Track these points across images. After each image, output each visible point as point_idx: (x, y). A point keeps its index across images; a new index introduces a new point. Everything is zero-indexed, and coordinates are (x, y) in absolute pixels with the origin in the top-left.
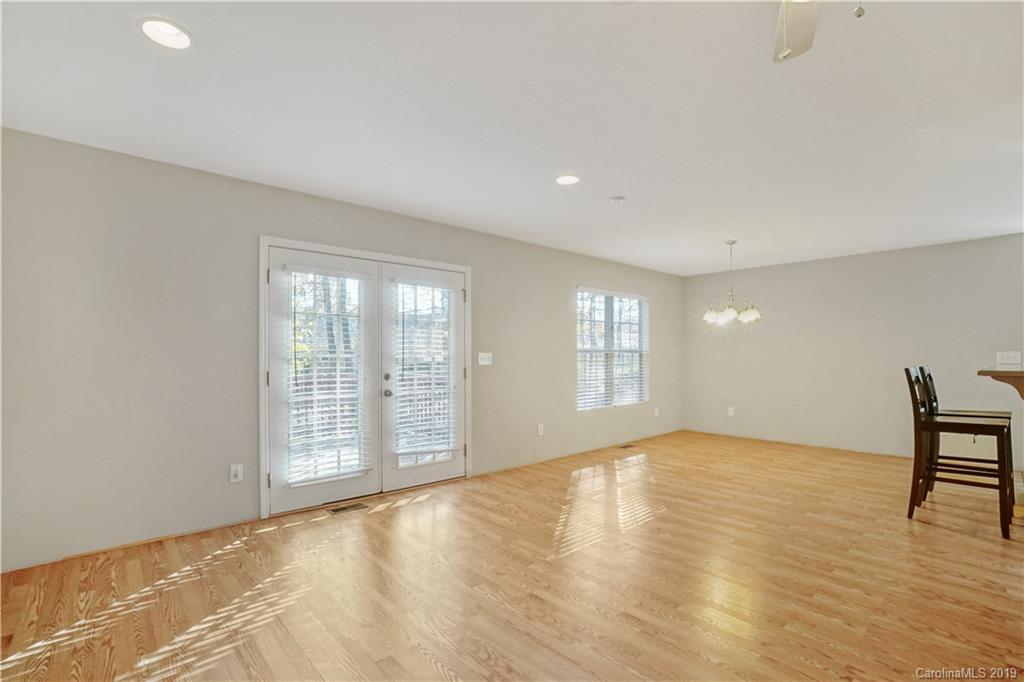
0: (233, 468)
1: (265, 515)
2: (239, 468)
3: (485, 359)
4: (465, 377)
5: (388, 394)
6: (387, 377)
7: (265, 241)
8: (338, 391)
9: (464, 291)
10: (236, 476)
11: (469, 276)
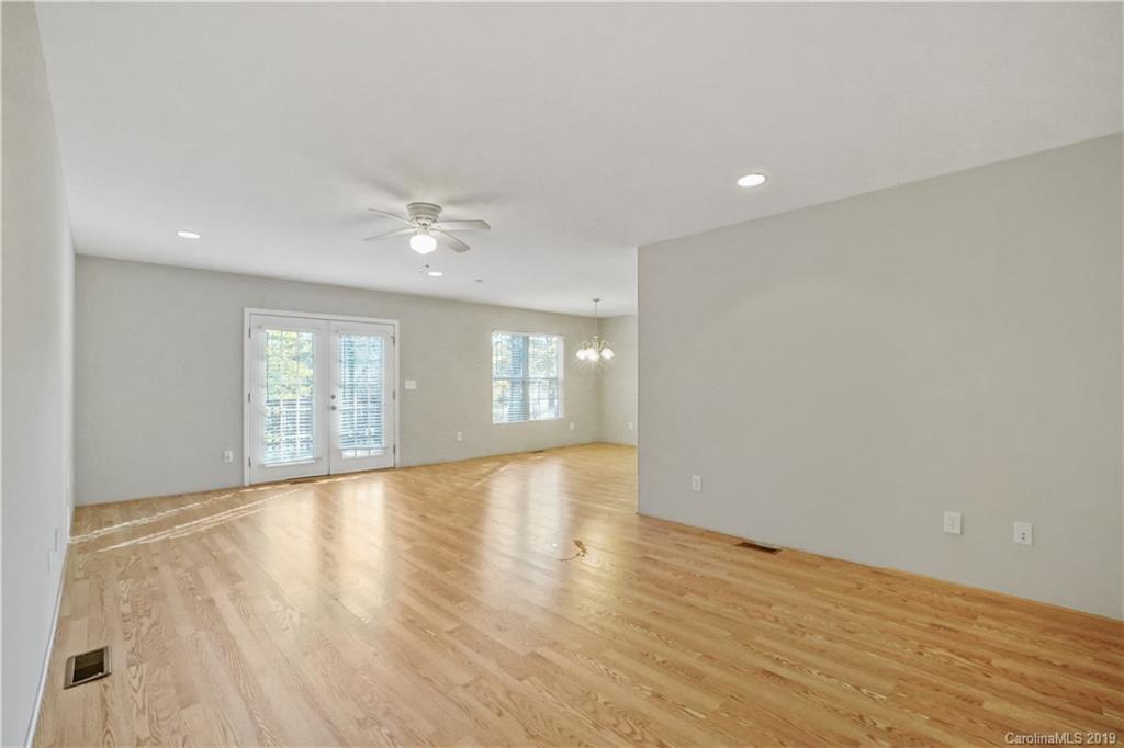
0: (226, 453)
1: (247, 484)
2: (230, 454)
3: (411, 385)
4: (394, 397)
5: (334, 408)
6: (333, 397)
7: (247, 311)
8: (298, 406)
9: (394, 338)
10: (228, 458)
11: (397, 326)
